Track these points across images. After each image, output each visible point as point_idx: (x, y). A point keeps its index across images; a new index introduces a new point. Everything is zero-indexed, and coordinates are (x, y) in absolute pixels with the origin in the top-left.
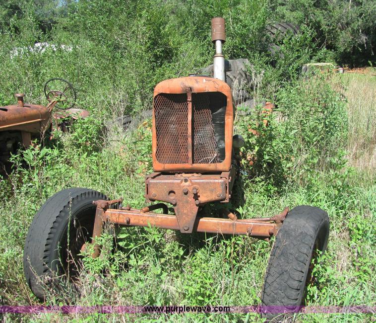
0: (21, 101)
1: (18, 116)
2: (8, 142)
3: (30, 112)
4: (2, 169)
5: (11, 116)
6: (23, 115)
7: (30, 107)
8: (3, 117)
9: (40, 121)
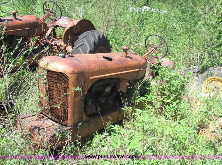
0: (125, 53)
1: (120, 66)
2: (107, 87)
3: (131, 62)
4: (96, 110)
5: (114, 66)
6: (124, 66)
7: (131, 58)
8: (107, 67)
9: (137, 71)
